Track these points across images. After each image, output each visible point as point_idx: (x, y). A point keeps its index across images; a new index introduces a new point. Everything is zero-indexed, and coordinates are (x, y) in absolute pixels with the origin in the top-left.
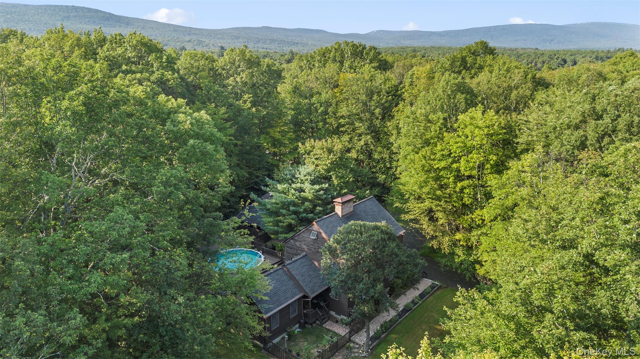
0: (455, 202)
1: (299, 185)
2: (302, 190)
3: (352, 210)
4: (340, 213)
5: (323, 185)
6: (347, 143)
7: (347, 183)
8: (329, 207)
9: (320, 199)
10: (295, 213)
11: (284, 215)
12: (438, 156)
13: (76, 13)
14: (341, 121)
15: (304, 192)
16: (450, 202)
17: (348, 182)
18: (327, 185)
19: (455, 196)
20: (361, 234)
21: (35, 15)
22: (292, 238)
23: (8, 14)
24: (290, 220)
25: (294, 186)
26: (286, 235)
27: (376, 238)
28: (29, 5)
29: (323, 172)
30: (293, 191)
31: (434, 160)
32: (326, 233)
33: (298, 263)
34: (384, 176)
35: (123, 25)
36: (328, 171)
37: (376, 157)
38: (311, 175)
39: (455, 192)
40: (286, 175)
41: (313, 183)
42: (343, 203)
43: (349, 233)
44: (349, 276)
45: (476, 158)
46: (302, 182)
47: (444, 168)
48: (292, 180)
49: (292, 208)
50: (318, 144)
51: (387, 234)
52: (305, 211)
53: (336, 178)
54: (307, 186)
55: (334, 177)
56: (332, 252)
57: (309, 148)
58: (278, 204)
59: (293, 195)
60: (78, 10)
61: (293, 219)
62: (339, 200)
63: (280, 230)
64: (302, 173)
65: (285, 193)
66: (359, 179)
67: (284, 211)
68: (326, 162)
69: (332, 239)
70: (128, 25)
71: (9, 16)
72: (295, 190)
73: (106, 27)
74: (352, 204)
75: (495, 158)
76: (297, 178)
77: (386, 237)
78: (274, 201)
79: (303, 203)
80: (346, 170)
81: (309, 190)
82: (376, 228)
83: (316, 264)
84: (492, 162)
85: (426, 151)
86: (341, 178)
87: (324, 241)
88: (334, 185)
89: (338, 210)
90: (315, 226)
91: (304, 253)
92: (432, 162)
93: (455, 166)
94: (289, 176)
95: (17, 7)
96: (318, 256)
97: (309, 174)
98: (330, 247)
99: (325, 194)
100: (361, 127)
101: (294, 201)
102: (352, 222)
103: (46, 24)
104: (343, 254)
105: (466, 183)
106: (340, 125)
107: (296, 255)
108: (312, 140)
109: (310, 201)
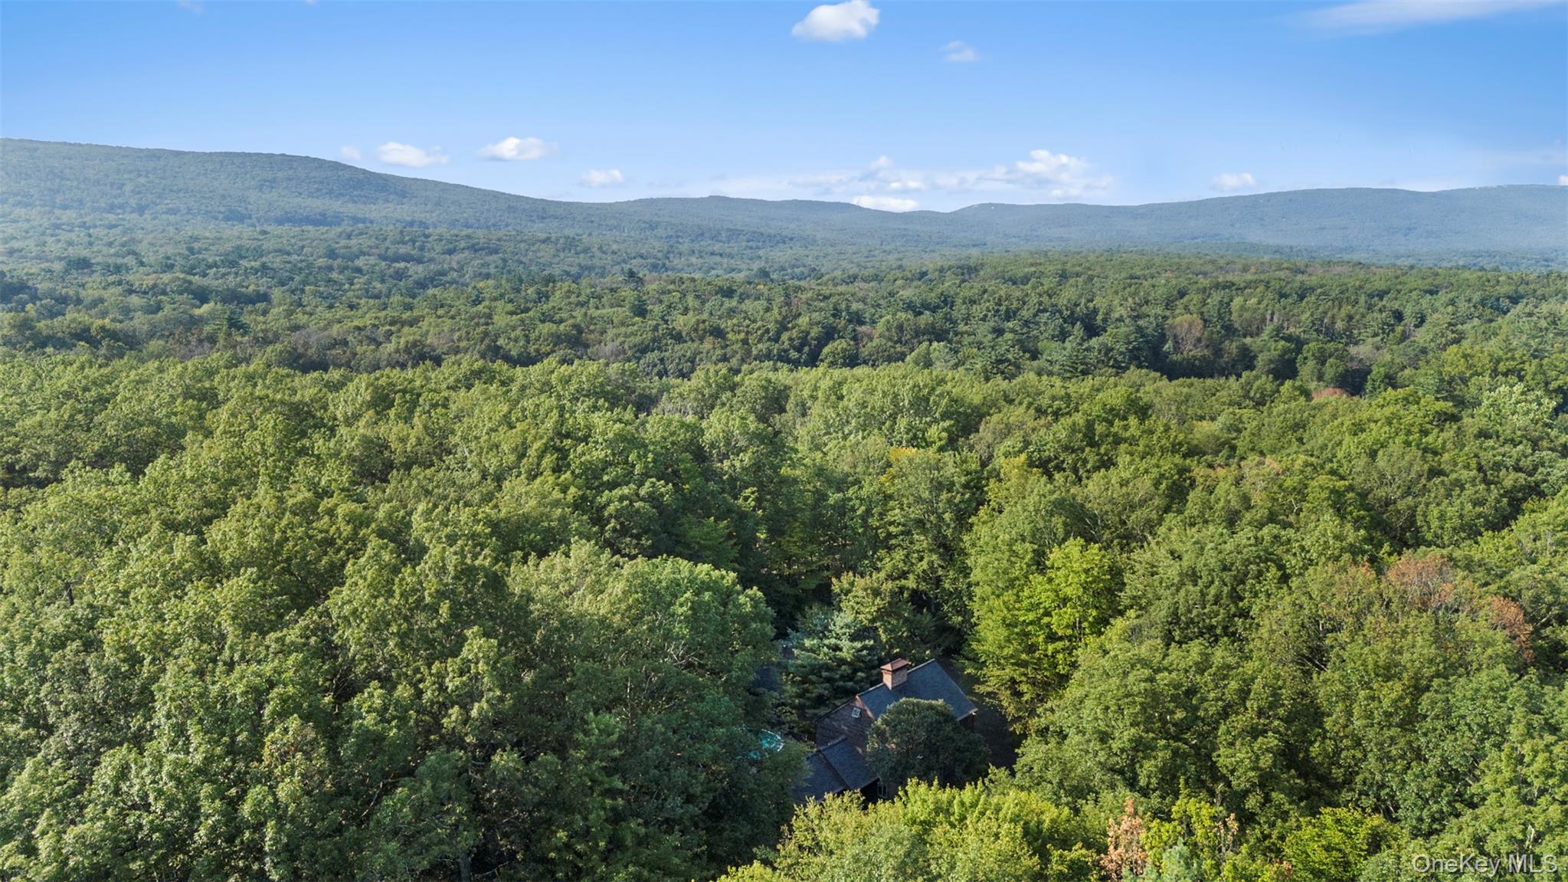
0: (1045, 669)
1: (833, 641)
2: (837, 648)
3: (905, 679)
4: (890, 685)
5: (867, 642)
6: (901, 565)
7: (899, 639)
8: (874, 672)
9: (863, 661)
10: (829, 680)
11: (813, 683)
12: (1025, 603)
13: (291, 172)
14: (892, 529)
15: (841, 650)
16: (1040, 669)
17: (901, 636)
18: (872, 642)
19: (1045, 661)
20: (914, 715)
21: (199, 174)
22: (827, 715)
23: (140, 176)
24: (820, 690)
25: (826, 642)
26: (816, 711)
27: (930, 720)
28: (184, 153)
29: (866, 622)
30: (826, 650)
31: (1019, 609)
32: (871, 710)
33: (836, 749)
34: (960, 619)
35: (392, 197)
36: (873, 621)
37: (947, 586)
38: (850, 628)
39: (1046, 656)
40: (816, 625)
41: (853, 638)
42: (894, 672)
43: (899, 713)
44: (899, 762)
45: (1069, 614)
46: (838, 637)
47: (1031, 623)
48: (824, 632)
49: (824, 674)
50: (860, 582)
51: (943, 715)
52: (842, 677)
53: (885, 631)
54: (845, 643)
55: (881, 631)
56: (881, 734)
57: (846, 586)
58: (804, 667)
59: (825, 654)
60: (295, 164)
61: (825, 689)
62: (888, 667)
63: (808, 703)
64: (837, 624)
65: (814, 652)
66: (917, 632)
67: (813, 678)
68: (871, 608)
69: (880, 719)
70: (404, 197)
71: (142, 180)
72: (829, 647)
73: (355, 202)
74: (905, 672)
75: (1094, 613)
76: (830, 631)
77: (942, 719)
78: (799, 662)
79: (839, 666)
80: (898, 620)
81: (848, 649)
82: (931, 707)
83: (860, 750)
84: (1091, 619)
85: (1009, 596)
86: (892, 631)
87: (871, 721)
88: (881, 641)
89: (888, 680)
90: (859, 702)
91: (843, 737)
92: (1016, 612)
93: (1046, 620)
94: (819, 628)
95: (159, 158)
96: (863, 740)
97: (848, 626)
98: (878, 728)
99: (869, 654)
100: (922, 541)
101: (827, 664)
102: (904, 699)
103: (223, 197)
104: (893, 737)
105: (1059, 645)
106: (890, 536)
107: (833, 738)
108: (851, 574)
109: (850, 664)
